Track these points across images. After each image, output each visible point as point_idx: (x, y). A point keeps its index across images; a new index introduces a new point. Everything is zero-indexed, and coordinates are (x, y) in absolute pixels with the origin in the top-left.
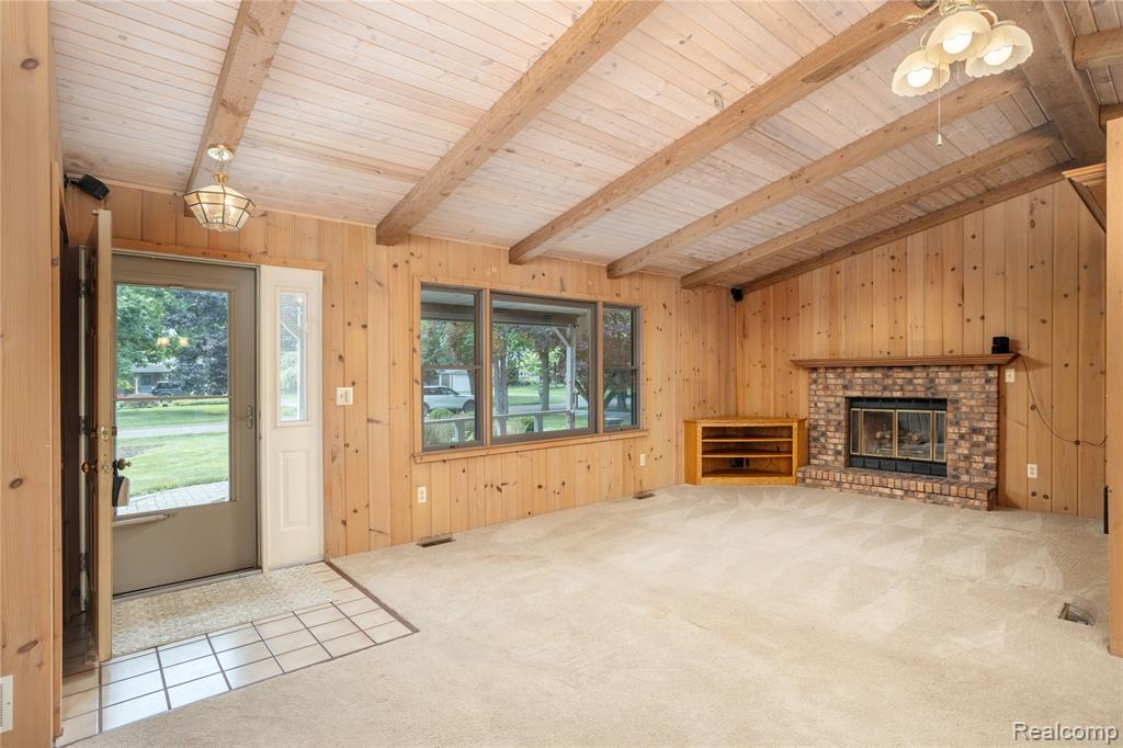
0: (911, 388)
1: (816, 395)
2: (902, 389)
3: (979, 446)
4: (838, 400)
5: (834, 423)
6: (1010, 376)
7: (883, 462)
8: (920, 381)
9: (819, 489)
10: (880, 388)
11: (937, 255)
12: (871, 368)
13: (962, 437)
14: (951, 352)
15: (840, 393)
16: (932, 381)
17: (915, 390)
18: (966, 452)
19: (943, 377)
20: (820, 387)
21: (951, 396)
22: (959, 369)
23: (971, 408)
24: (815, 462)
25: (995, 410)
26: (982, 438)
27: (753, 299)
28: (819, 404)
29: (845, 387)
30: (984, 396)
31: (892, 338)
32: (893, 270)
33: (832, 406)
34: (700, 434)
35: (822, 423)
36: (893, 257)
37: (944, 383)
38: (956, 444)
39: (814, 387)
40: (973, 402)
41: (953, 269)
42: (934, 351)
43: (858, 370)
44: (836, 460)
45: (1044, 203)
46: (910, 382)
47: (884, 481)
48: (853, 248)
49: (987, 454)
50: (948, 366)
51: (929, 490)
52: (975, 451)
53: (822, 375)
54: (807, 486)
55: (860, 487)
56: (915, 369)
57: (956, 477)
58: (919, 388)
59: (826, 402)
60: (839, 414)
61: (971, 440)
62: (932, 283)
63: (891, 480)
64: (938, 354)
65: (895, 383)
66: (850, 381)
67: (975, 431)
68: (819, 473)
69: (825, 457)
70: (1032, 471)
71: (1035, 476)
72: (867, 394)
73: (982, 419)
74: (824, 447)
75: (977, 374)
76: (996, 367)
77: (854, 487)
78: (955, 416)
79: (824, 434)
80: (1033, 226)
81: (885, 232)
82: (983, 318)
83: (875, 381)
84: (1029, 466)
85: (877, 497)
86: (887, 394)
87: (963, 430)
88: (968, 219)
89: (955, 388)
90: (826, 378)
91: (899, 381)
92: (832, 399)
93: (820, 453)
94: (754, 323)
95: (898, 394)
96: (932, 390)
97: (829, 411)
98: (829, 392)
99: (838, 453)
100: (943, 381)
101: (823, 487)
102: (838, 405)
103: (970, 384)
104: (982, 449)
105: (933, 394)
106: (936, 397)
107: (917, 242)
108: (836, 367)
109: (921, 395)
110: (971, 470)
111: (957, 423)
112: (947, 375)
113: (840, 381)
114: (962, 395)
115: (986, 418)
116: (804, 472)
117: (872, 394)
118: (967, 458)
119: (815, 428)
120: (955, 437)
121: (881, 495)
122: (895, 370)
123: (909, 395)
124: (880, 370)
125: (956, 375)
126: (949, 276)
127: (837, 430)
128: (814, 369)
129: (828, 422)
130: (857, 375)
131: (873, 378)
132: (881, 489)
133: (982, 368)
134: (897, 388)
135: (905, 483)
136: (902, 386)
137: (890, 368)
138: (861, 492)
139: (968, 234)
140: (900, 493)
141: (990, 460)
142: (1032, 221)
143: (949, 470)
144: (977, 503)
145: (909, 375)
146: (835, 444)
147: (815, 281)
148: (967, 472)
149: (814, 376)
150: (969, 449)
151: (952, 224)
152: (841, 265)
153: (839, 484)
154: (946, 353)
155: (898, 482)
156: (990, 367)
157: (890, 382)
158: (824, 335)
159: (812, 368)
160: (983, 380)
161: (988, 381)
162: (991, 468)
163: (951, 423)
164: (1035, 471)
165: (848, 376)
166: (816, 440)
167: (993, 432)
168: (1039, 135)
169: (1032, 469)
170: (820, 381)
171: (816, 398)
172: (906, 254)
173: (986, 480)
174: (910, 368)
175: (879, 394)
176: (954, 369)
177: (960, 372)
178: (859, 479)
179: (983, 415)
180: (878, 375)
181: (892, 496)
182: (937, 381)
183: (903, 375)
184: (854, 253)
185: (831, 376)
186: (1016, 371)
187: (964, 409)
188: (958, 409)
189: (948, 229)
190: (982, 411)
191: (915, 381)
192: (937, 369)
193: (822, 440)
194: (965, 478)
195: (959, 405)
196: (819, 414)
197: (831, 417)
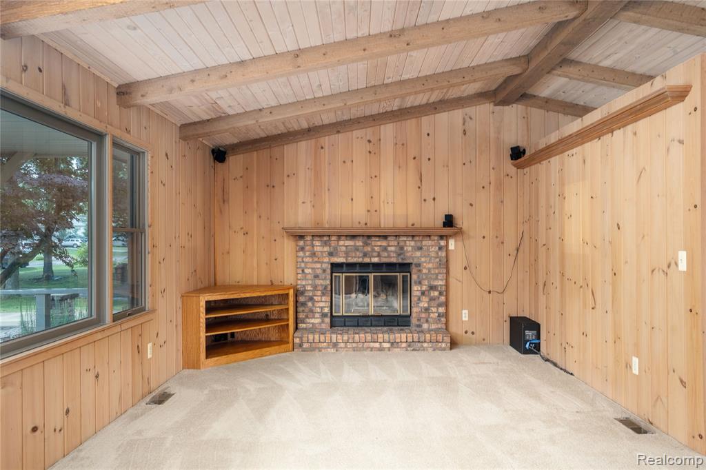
0: (386, 254)
1: (303, 262)
2: (379, 256)
3: (434, 300)
4: (324, 266)
5: (320, 288)
6: (452, 244)
7: (361, 319)
8: (393, 249)
9: (317, 352)
10: (361, 255)
11: (403, 145)
12: (353, 237)
13: (423, 293)
14: (413, 225)
15: (326, 260)
16: (402, 248)
17: (389, 256)
18: (426, 305)
19: (410, 245)
20: (307, 254)
21: (415, 261)
22: (421, 238)
23: (429, 270)
24: (303, 326)
25: (445, 271)
26: (436, 293)
27: (235, 162)
28: (306, 271)
29: (331, 254)
30: (438, 260)
31: (369, 211)
32: (370, 152)
33: (319, 272)
34: (203, 310)
35: (309, 288)
36: (369, 141)
37: (410, 250)
38: (419, 299)
39: (301, 254)
40: (430, 266)
41: (414, 158)
42: (400, 223)
43: (343, 238)
44: (323, 322)
45: (471, 118)
46: (385, 249)
47: (375, 336)
48: (339, 127)
49: (439, 305)
50: (413, 236)
51: (410, 339)
52: (433, 303)
53: (309, 243)
54: (304, 350)
55: (354, 345)
56: (389, 238)
57: (419, 326)
58: (392, 254)
59: (312, 269)
60: (325, 279)
61: (429, 295)
62: (399, 167)
63: (380, 335)
64: (403, 226)
65: (373, 250)
66: (336, 249)
67: (432, 288)
68: (317, 336)
69: (312, 321)
70: (465, 316)
71: (467, 319)
72: (351, 260)
73: (437, 279)
74: (312, 311)
75: (433, 243)
76: (445, 238)
77: (349, 345)
78: (418, 277)
79: (311, 299)
80: (465, 134)
81: (365, 117)
82: (434, 199)
83: (357, 249)
84: (464, 312)
85: (367, 353)
86: (367, 260)
87: (424, 288)
88: (425, 120)
89: (418, 254)
90: (313, 246)
91: (376, 248)
92: (318, 266)
93: (307, 317)
94: (235, 188)
95: (375, 260)
96: (402, 256)
97: (316, 277)
98: (316, 259)
99: (324, 315)
100: (410, 249)
101: (320, 350)
102: (324, 271)
103: (428, 250)
104: (437, 302)
105: (402, 259)
106: (405, 262)
107: (388, 131)
108: (323, 235)
109: (394, 260)
110: (429, 319)
111: (420, 283)
112: (413, 243)
113: (326, 249)
114: (423, 259)
115: (439, 277)
116: (301, 338)
117: (355, 260)
118: (427, 309)
119: (303, 293)
120: (418, 293)
121: (372, 349)
122: (373, 239)
123: (384, 260)
124: (361, 238)
125: (419, 244)
126: (412, 163)
127: (323, 294)
128: (302, 237)
129: (315, 287)
130: (341, 243)
131: (355, 246)
132: (372, 345)
133: (436, 238)
134: (375, 254)
135: (392, 337)
136: (379, 253)
137: (369, 237)
138: (354, 349)
139: (425, 131)
140: (387, 345)
141: (442, 310)
142: (464, 131)
143: (414, 321)
144: (444, 345)
145: (384, 243)
146: (322, 308)
147: (301, 152)
148: (427, 321)
149: (301, 243)
150: (428, 303)
151: (414, 121)
152: (326, 141)
153: (335, 345)
154: (410, 226)
155: (386, 336)
156: (441, 237)
157: (369, 249)
158: (309, 205)
159: (298, 236)
160: (437, 248)
161: (440, 248)
162: (443, 316)
163: (415, 283)
164: (467, 315)
165: (333, 244)
166: (304, 304)
167: (444, 288)
168: (514, 64)
169: (465, 314)
170: (307, 248)
171: (303, 265)
172: (380, 140)
173: (439, 326)
174: (385, 237)
175: (360, 260)
176: (417, 238)
177: (421, 241)
178: (354, 338)
179: (437, 275)
180: (359, 243)
181: (381, 349)
182: (405, 248)
183: (379, 243)
184: (338, 132)
185: (317, 243)
186: (455, 241)
187: (425, 271)
188: (420, 271)
189: (411, 124)
190: (437, 272)
191: (389, 249)
192: (405, 239)
193: (310, 304)
194: (425, 326)
195: (421, 268)
196: (306, 279)
197: (318, 282)
